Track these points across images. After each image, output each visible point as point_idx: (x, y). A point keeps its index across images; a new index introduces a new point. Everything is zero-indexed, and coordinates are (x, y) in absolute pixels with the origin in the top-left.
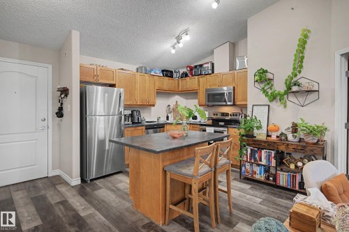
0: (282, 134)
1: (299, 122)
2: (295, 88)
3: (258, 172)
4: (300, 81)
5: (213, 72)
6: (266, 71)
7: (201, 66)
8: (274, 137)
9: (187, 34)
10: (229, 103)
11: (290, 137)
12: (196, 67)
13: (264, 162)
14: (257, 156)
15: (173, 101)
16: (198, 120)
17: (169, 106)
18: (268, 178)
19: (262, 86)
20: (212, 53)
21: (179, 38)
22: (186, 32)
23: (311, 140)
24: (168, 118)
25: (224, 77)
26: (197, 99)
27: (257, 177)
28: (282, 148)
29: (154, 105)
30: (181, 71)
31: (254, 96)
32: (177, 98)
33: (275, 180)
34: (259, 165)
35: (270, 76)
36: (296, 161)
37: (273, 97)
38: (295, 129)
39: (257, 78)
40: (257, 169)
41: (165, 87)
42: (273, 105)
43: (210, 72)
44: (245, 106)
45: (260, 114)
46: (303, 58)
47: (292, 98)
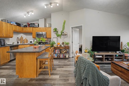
0: (60, 45)
1: (64, 42)
2: (63, 34)
3: (55, 56)
4: (64, 32)
5: (39, 27)
6: (57, 29)
7: (33, 24)
8: (59, 46)
9: (32, 12)
10: (45, 37)
11: (62, 46)
12: (31, 24)
13: (57, 53)
14: (55, 51)
15: (20, 36)
16: (33, 43)
17: (18, 38)
18: (58, 57)
19: (55, 33)
20: (38, 20)
21: (28, 13)
22: (32, 11)
23: (66, 46)
24: (18, 43)
25: (43, 29)
26: (32, 35)
27: (55, 57)
28: (61, 48)
29: (12, 37)
30: (24, 24)
31: (53, 35)
32: (22, 35)
33: (59, 57)
34: (55, 54)
35: (57, 30)
36: (63, 51)
37: (58, 36)
38: (63, 44)
39: (54, 30)
40: (55, 55)
41: (17, 30)
42: (58, 38)
43: (38, 26)
44: (50, 38)
45: (55, 40)
46: (64, 27)
47: (62, 36)
